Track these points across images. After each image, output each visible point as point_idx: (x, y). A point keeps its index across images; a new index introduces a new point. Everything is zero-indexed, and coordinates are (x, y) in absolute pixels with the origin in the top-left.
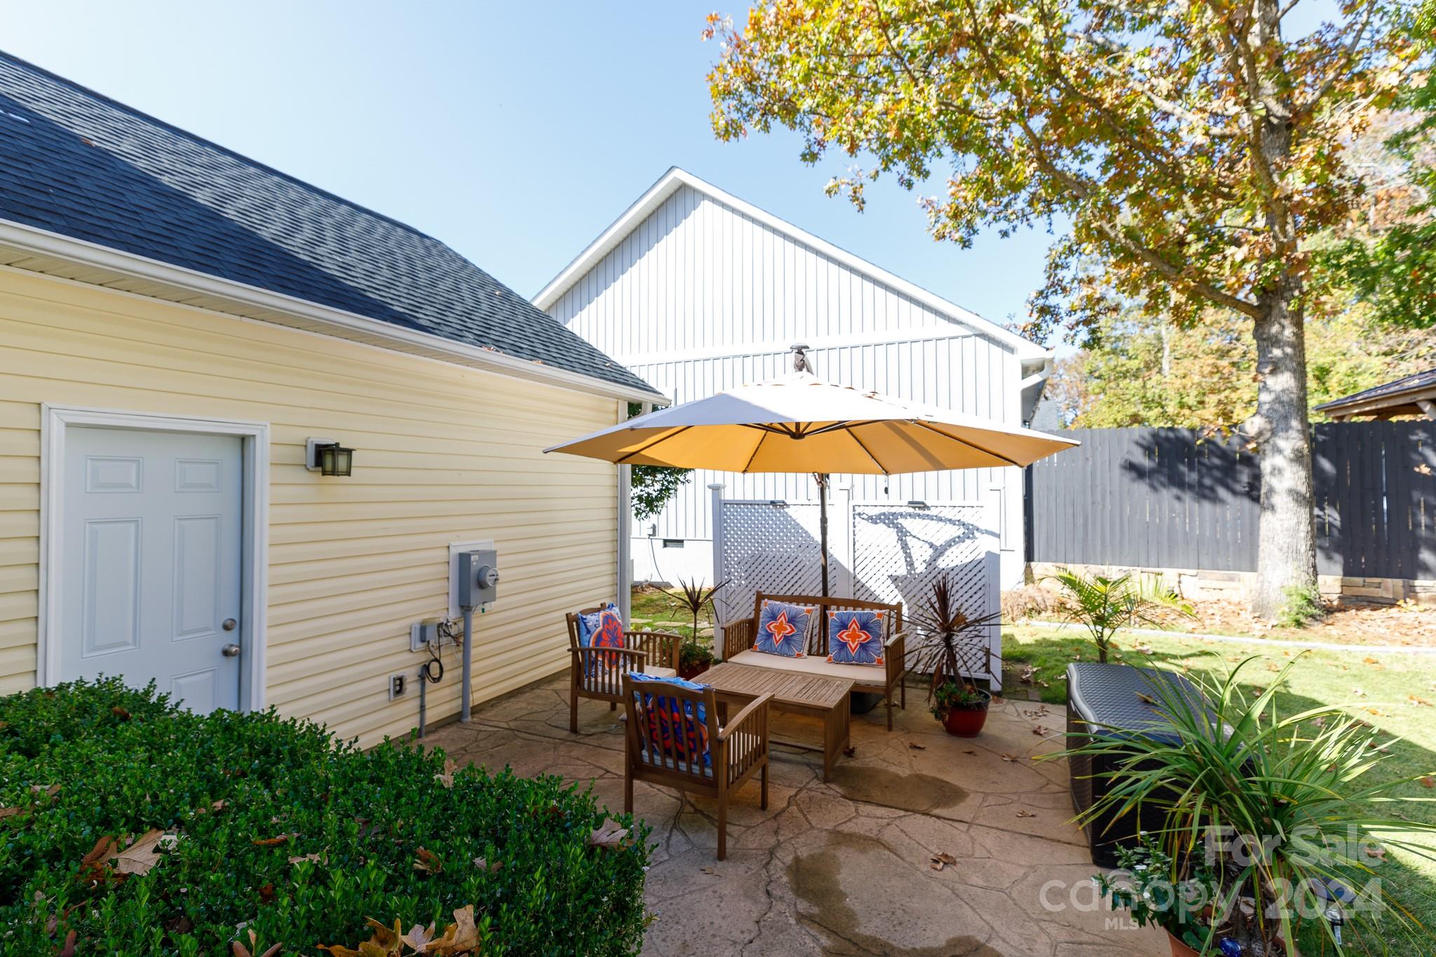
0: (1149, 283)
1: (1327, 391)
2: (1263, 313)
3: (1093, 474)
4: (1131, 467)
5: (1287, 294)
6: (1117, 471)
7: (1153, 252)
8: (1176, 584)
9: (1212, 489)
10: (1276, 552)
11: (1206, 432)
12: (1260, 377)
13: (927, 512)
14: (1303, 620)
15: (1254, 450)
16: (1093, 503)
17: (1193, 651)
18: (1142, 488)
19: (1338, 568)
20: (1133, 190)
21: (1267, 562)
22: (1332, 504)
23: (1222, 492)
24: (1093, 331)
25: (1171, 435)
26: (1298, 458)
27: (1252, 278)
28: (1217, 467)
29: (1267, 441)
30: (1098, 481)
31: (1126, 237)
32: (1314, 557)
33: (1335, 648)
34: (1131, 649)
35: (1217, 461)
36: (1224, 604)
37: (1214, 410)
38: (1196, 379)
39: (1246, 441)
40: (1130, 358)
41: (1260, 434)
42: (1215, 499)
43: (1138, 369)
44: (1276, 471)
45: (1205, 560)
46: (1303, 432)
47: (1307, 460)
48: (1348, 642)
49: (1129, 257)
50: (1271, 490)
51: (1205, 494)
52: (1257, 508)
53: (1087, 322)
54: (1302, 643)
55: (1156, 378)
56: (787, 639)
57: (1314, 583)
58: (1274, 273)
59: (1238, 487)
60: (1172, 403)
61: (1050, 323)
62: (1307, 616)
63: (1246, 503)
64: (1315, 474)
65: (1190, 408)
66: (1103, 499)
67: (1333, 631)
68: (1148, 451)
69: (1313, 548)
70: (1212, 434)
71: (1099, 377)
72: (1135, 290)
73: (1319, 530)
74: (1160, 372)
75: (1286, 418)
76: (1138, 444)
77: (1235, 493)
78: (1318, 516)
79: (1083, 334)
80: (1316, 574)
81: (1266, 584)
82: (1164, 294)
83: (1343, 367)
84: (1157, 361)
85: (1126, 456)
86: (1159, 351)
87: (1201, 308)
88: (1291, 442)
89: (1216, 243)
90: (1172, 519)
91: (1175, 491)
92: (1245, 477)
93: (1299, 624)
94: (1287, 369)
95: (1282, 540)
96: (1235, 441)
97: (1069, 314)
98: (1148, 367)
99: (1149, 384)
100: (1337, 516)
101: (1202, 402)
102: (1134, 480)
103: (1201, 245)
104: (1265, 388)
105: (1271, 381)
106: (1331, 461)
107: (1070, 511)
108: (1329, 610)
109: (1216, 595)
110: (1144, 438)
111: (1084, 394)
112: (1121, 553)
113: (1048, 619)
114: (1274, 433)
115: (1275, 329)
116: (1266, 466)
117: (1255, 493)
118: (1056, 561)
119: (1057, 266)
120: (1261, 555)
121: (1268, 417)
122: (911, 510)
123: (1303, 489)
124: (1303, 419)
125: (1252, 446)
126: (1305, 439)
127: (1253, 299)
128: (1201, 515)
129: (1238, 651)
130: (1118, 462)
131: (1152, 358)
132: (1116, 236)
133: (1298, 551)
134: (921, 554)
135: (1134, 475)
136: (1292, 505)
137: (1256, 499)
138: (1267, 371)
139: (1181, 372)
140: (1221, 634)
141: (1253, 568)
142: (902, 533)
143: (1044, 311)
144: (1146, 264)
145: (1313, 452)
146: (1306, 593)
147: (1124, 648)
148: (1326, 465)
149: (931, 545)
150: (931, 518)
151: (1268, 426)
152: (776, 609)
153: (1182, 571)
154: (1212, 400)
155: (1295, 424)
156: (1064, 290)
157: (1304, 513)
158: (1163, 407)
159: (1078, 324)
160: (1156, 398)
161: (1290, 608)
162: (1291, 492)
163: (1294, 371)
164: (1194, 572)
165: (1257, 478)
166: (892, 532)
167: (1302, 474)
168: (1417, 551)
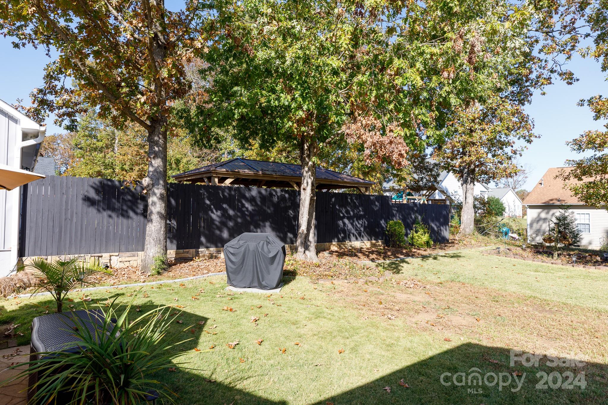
0: (101, 102)
2: (152, 129)
3: (67, 203)
4: (88, 200)
5: (161, 123)
6: (80, 202)
7: (104, 86)
8: (108, 261)
9: (127, 212)
10: (152, 241)
11: (125, 183)
12: (149, 159)
14: (160, 271)
15: (146, 193)
16: (66, 219)
17: (112, 295)
18: (92, 211)
19: (175, 247)
20: (96, 48)
21: (148, 246)
22: (174, 218)
23: (131, 214)
24: (73, 121)
25: (110, 183)
26: (162, 198)
27: (148, 111)
28: (129, 201)
29: (150, 190)
30: (69, 207)
31: (89, 72)
32: (166, 242)
33: (171, 281)
34: (80, 300)
35: (129, 198)
36: (130, 268)
38: (130, 157)
39: (143, 189)
40: (98, 141)
41: (148, 186)
42: (128, 217)
43: (102, 147)
44: (154, 203)
45: (123, 248)
46: (165, 186)
47: (165, 199)
48: (175, 278)
49: (90, 84)
50: (151, 212)
51: (124, 215)
52: (146, 221)
53: (70, 115)
54: (158, 282)
55: (111, 153)
57: (166, 254)
58: (156, 111)
59: (139, 211)
60: (118, 168)
61: (47, 111)
62: (162, 269)
63: (142, 218)
64: (168, 205)
65: (126, 171)
66: (72, 216)
67: (171, 274)
68: (97, 191)
69: (166, 238)
70: (128, 184)
71: (81, 148)
72: (94, 104)
73: (168, 229)
74: (113, 151)
75: (158, 179)
76: (92, 187)
77: (136, 213)
78: (169, 224)
79: (67, 122)
80: (166, 250)
81: (147, 256)
82: (108, 109)
83: (185, 160)
84: (112, 145)
85: (86, 193)
86: (113, 140)
87: (125, 121)
88: (159, 191)
89: (134, 90)
90: (108, 227)
91: (110, 213)
92: (141, 207)
93: (159, 273)
94: (160, 157)
95: (154, 235)
96: (139, 189)
97: (59, 108)
98: (107, 147)
99: (108, 156)
100: (175, 224)
101: (132, 169)
102: (89, 206)
103: (128, 89)
104: (151, 165)
105: (153, 162)
106: (175, 200)
107: (51, 224)
108: (170, 266)
109: (127, 264)
110: (95, 184)
111: (73, 157)
112: (80, 247)
114: (153, 185)
115: (156, 138)
116: (150, 201)
117: (145, 214)
119: (52, 77)
120: (146, 242)
121: (151, 178)
123: (163, 212)
124: (165, 181)
125: (145, 191)
126: (165, 190)
127: (148, 122)
128: (122, 224)
129: (133, 291)
130: (81, 197)
131: (109, 143)
132: (84, 70)
133: (160, 240)
135: (89, 203)
136: (159, 219)
137: (145, 217)
138: (152, 157)
139: (123, 153)
140: (126, 283)
141: (143, 250)
143: (43, 102)
144: (101, 91)
145: (168, 196)
146: (162, 258)
147: (76, 301)
148: (173, 202)
151: (152, 183)
153: (111, 254)
154: (137, 168)
155: (161, 182)
156: (56, 93)
157: (163, 222)
158: (113, 169)
159: (64, 115)
160: (110, 164)
161: (156, 267)
162: (159, 213)
163: (162, 159)
164: (117, 254)
165: (146, 207)
167: (163, 205)
168: (200, 237)
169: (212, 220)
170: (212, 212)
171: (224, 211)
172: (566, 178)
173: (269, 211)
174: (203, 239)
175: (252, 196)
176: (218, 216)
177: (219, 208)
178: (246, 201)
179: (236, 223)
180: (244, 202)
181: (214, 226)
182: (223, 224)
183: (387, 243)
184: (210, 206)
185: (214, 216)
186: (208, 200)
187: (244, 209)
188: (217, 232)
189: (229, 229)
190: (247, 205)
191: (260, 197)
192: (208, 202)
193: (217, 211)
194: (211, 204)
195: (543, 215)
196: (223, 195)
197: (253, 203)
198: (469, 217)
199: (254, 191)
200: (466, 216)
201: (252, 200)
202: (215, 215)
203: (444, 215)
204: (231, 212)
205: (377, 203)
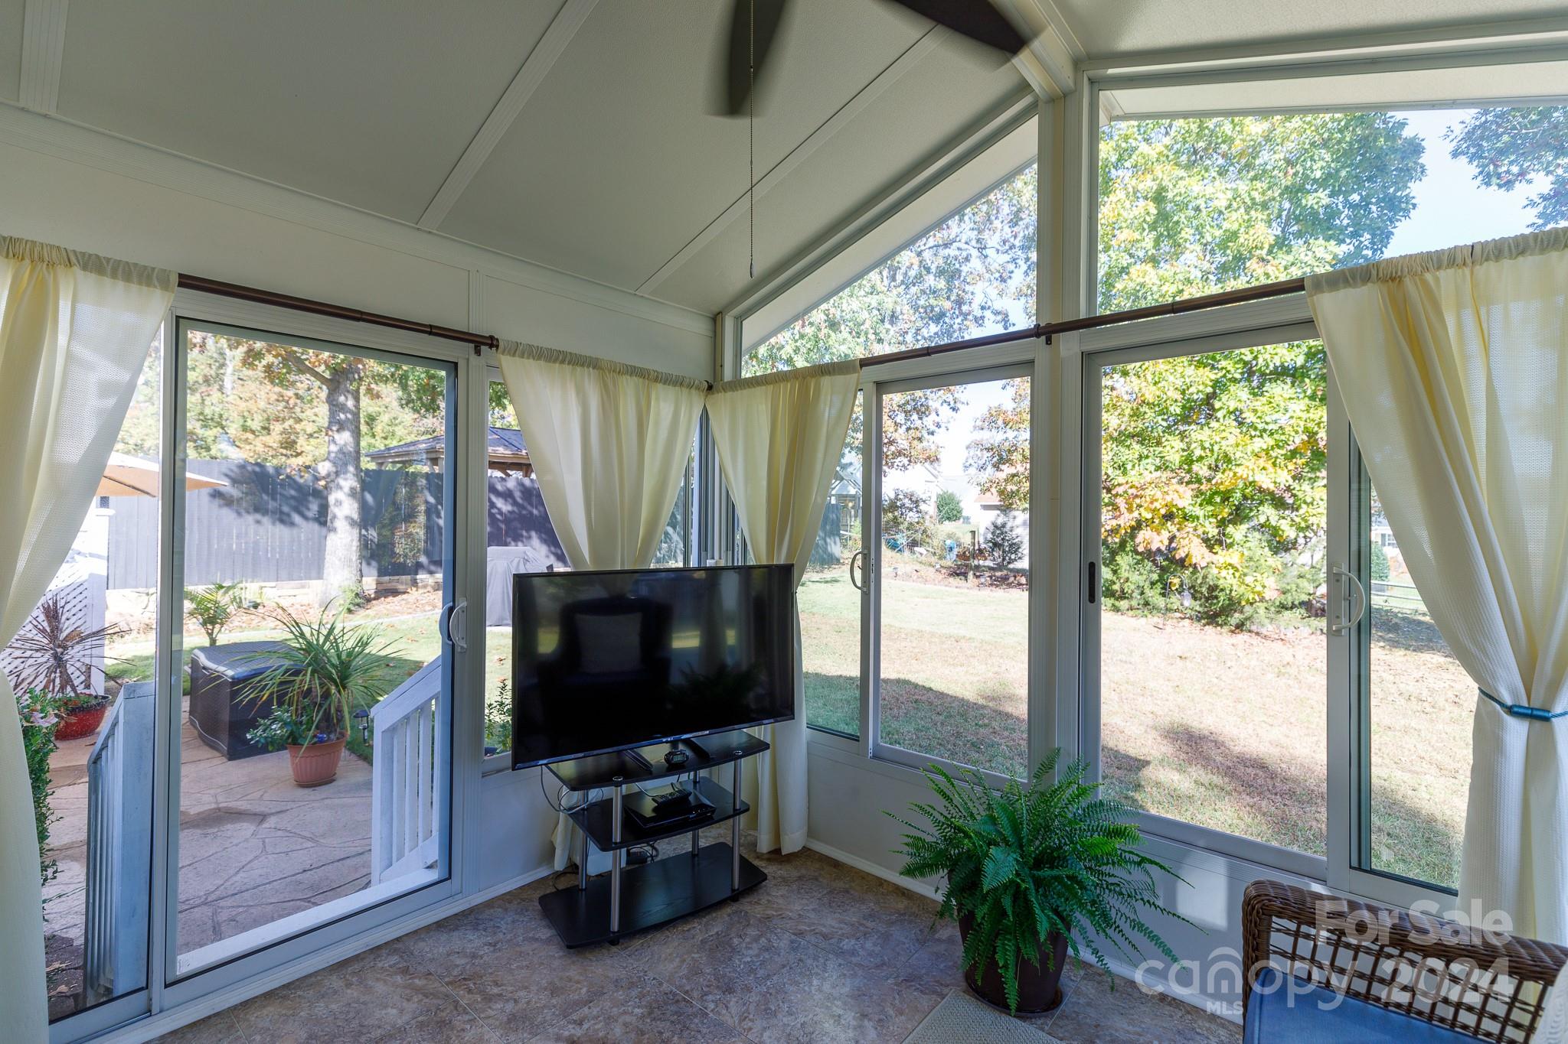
1: (374, 436)
2: (334, 386)
4: (219, 496)
5: (351, 375)
6: (206, 499)
8: (258, 595)
9: (288, 515)
10: (337, 562)
11: (288, 470)
12: (330, 433)
14: (353, 608)
15: (324, 486)
18: (228, 514)
19: (375, 572)
21: (330, 570)
22: (373, 526)
23: (297, 518)
25: (258, 470)
26: (353, 493)
27: (329, 360)
28: (293, 497)
29: (333, 481)
32: (361, 563)
35: (293, 492)
36: (298, 606)
37: (279, 438)
39: (317, 479)
41: (329, 475)
42: (292, 524)
44: (339, 503)
45: (283, 574)
46: (356, 475)
47: (358, 496)
48: (378, 617)
50: (335, 517)
51: (284, 519)
52: (324, 530)
55: (216, 395)
57: (360, 582)
58: (343, 360)
59: (310, 514)
60: (235, 426)
62: (355, 605)
63: (316, 526)
64: (364, 507)
67: (371, 612)
68: (235, 481)
69: (360, 558)
70: (294, 473)
73: (364, 543)
74: (221, 389)
75: (346, 465)
76: (226, 475)
77: (306, 518)
78: (364, 536)
80: (362, 576)
81: (329, 586)
84: (219, 378)
88: (348, 482)
90: (256, 539)
91: (258, 516)
92: (314, 507)
93: (350, 611)
94: (348, 430)
95: (340, 553)
96: (310, 478)
99: (208, 401)
100: (375, 535)
102: (221, 507)
104: (334, 441)
105: (337, 436)
106: (372, 495)
108: (369, 600)
109: (292, 600)
110: (232, 470)
113: (133, 641)
114: (337, 474)
115: (342, 399)
116: (332, 499)
117: (323, 519)
118: (136, 587)
120: (327, 565)
121: (334, 463)
123: (356, 516)
124: (358, 467)
125: (322, 483)
126: (358, 481)
127: (327, 375)
128: (281, 536)
131: (213, 372)
133: (351, 560)
135: (221, 502)
136: (348, 527)
137: (323, 523)
138: (334, 428)
141: (320, 576)
145: (363, 489)
146: (355, 589)
148: (369, 498)
151: (334, 469)
153: (263, 584)
155: (351, 469)
157: (356, 532)
160: (216, 417)
161: (345, 601)
163: (352, 432)
164: (273, 584)
165: (324, 508)
167: (355, 505)
178: (497, 497)
180: (494, 499)
184: (435, 506)
187: (495, 510)
190: (500, 503)
194: (438, 503)
197: (510, 501)
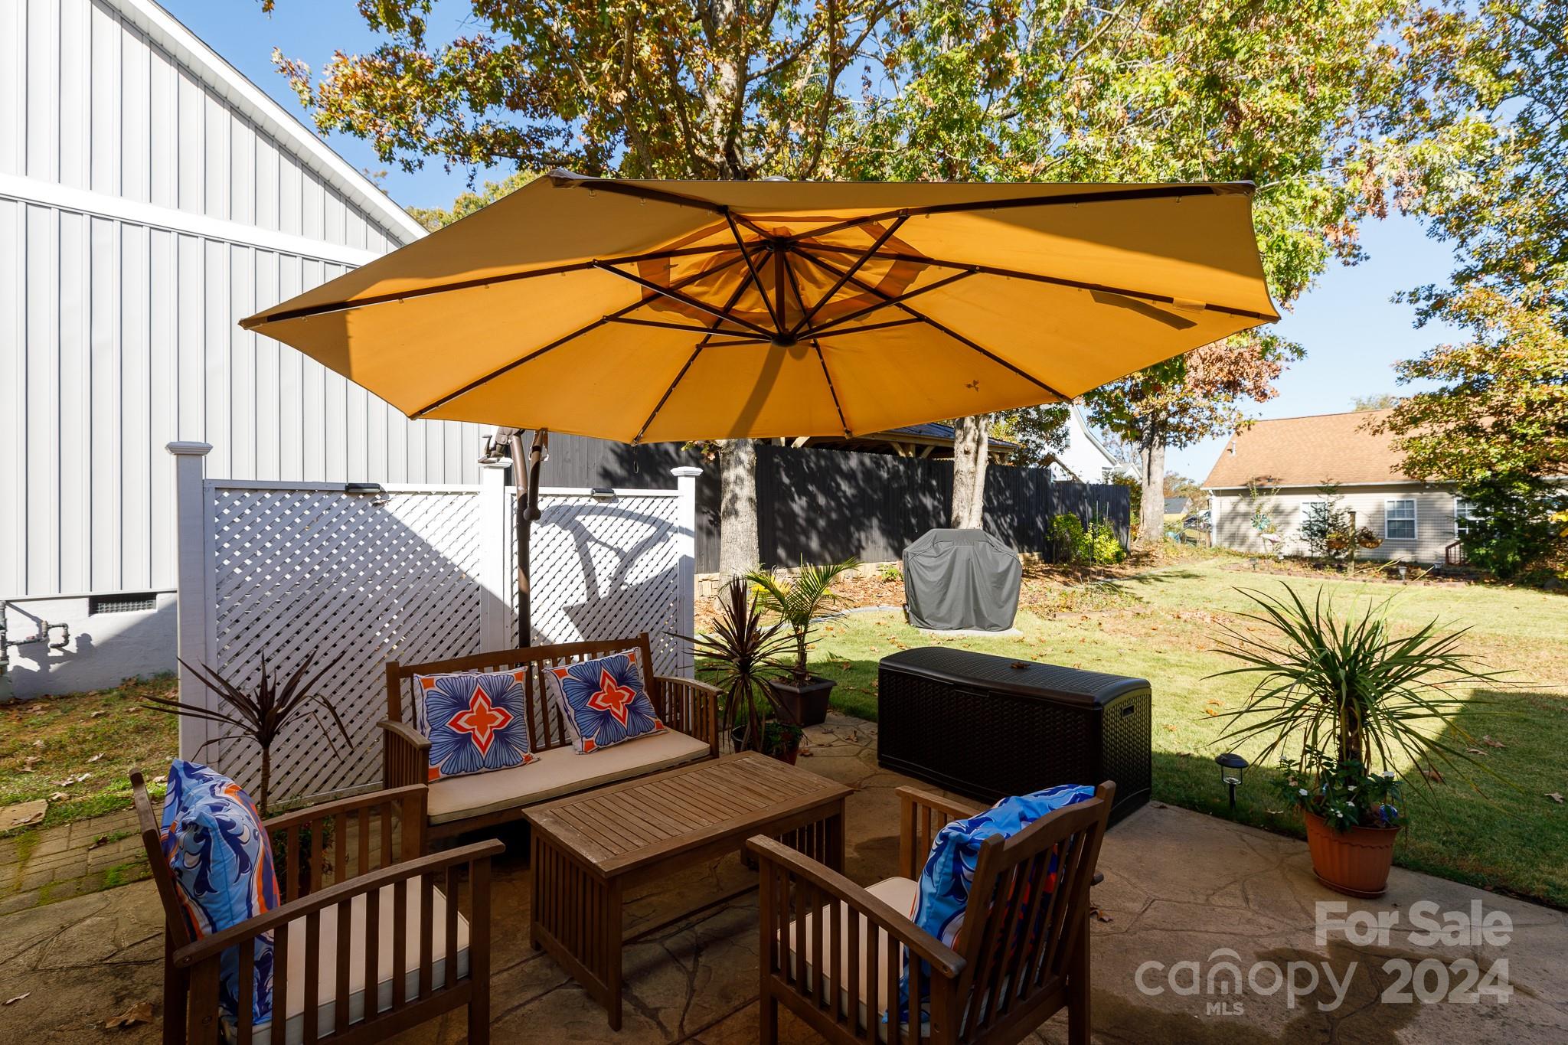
6: (595, 479)
13: (613, 505)
26: (751, 469)
47: (756, 471)
56: (502, 737)
64: (758, 483)
88: (747, 455)
114: (737, 445)
116: (730, 474)
122: (594, 502)
125: (712, 457)
126: (755, 452)
134: (606, 565)
136: (750, 509)
142: (583, 538)
149: (619, 551)
150: (622, 514)
152: (459, 689)
162: (749, 498)
166: (568, 538)
167: (753, 482)
168: (776, 548)
169: (794, 515)
170: (793, 500)
171: (812, 498)
172: (1377, 431)
173: (876, 497)
174: (781, 552)
175: (852, 469)
176: (802, 508)
177: (803, 492)
178: (842, 477)
179: (829, 521)
180: (839, 480)
181: (798, 528)
182: (811, 523)
183: (1047, 558)
184: (788, 488)
185: (796, 508)
186: (788, 476)
187: (840, 494)
188: (803, 539)
189: (820, 534)
190: (844, 486)
191: (863, 473)
192: (786, 480)
193: (800, 498)
194: (792, 484)
195: (1243, 507)
196: (809, 467)
197: (853, 483)
198: (1157, 509)
199: (853, 461)
200: (1150, 508)
201: (850, 476)
202: (799, 505)
203: (1124, 507)
204: (822, 500)
205: (1031, 485)
